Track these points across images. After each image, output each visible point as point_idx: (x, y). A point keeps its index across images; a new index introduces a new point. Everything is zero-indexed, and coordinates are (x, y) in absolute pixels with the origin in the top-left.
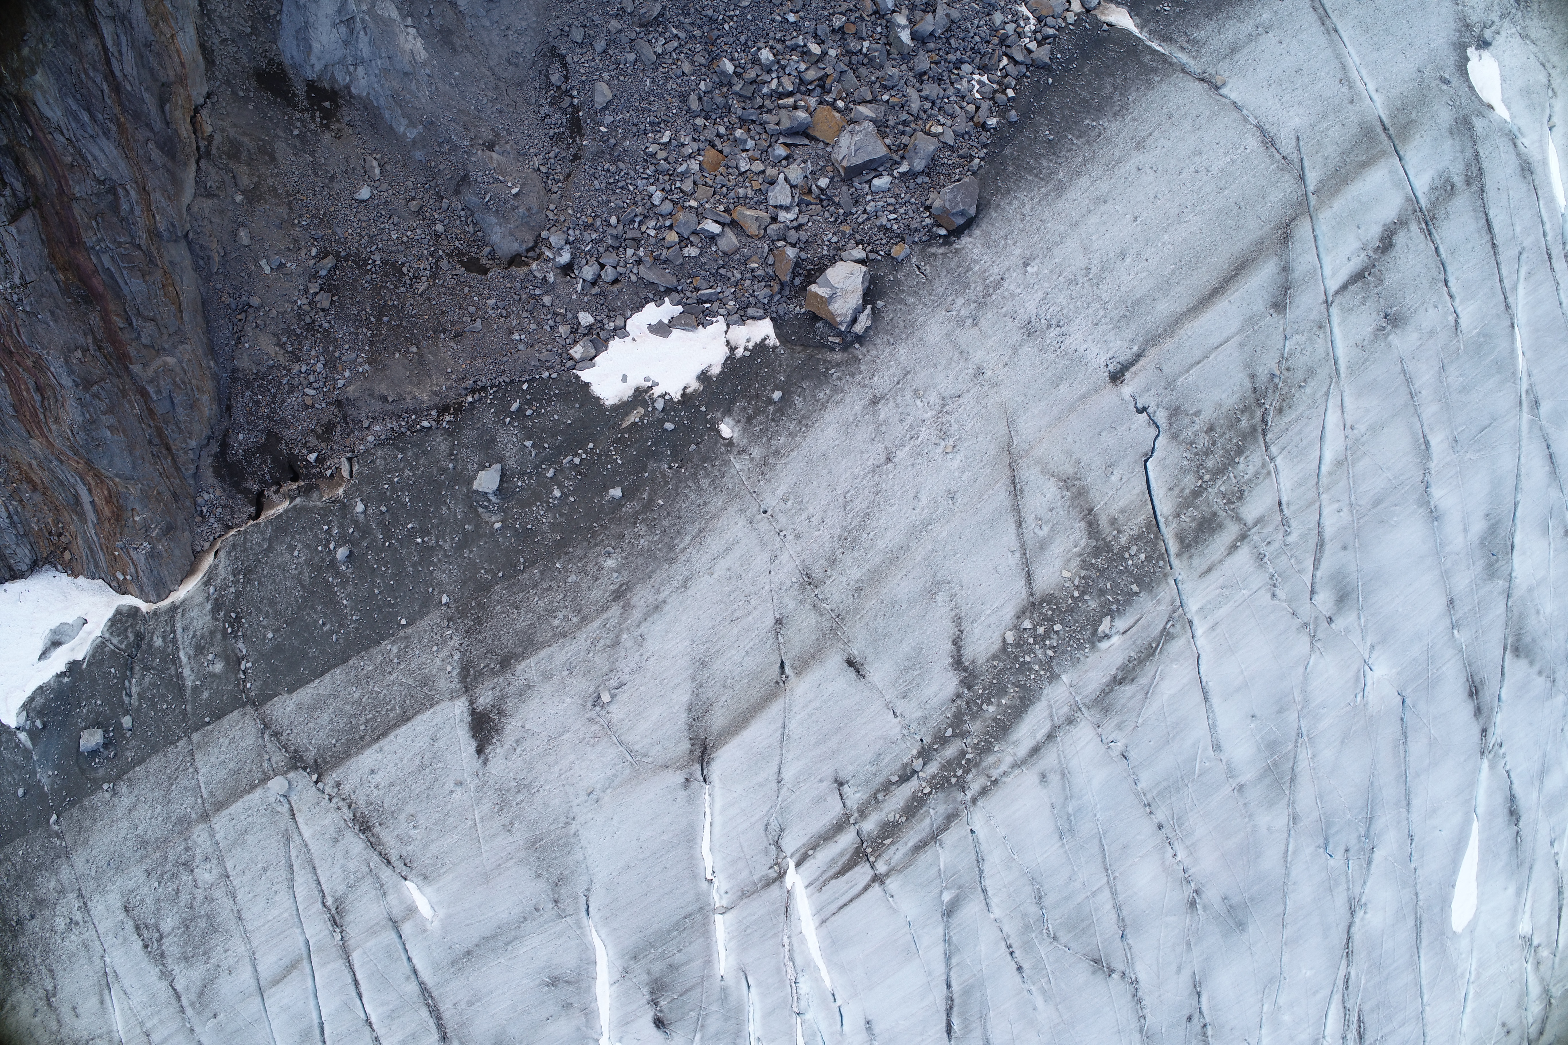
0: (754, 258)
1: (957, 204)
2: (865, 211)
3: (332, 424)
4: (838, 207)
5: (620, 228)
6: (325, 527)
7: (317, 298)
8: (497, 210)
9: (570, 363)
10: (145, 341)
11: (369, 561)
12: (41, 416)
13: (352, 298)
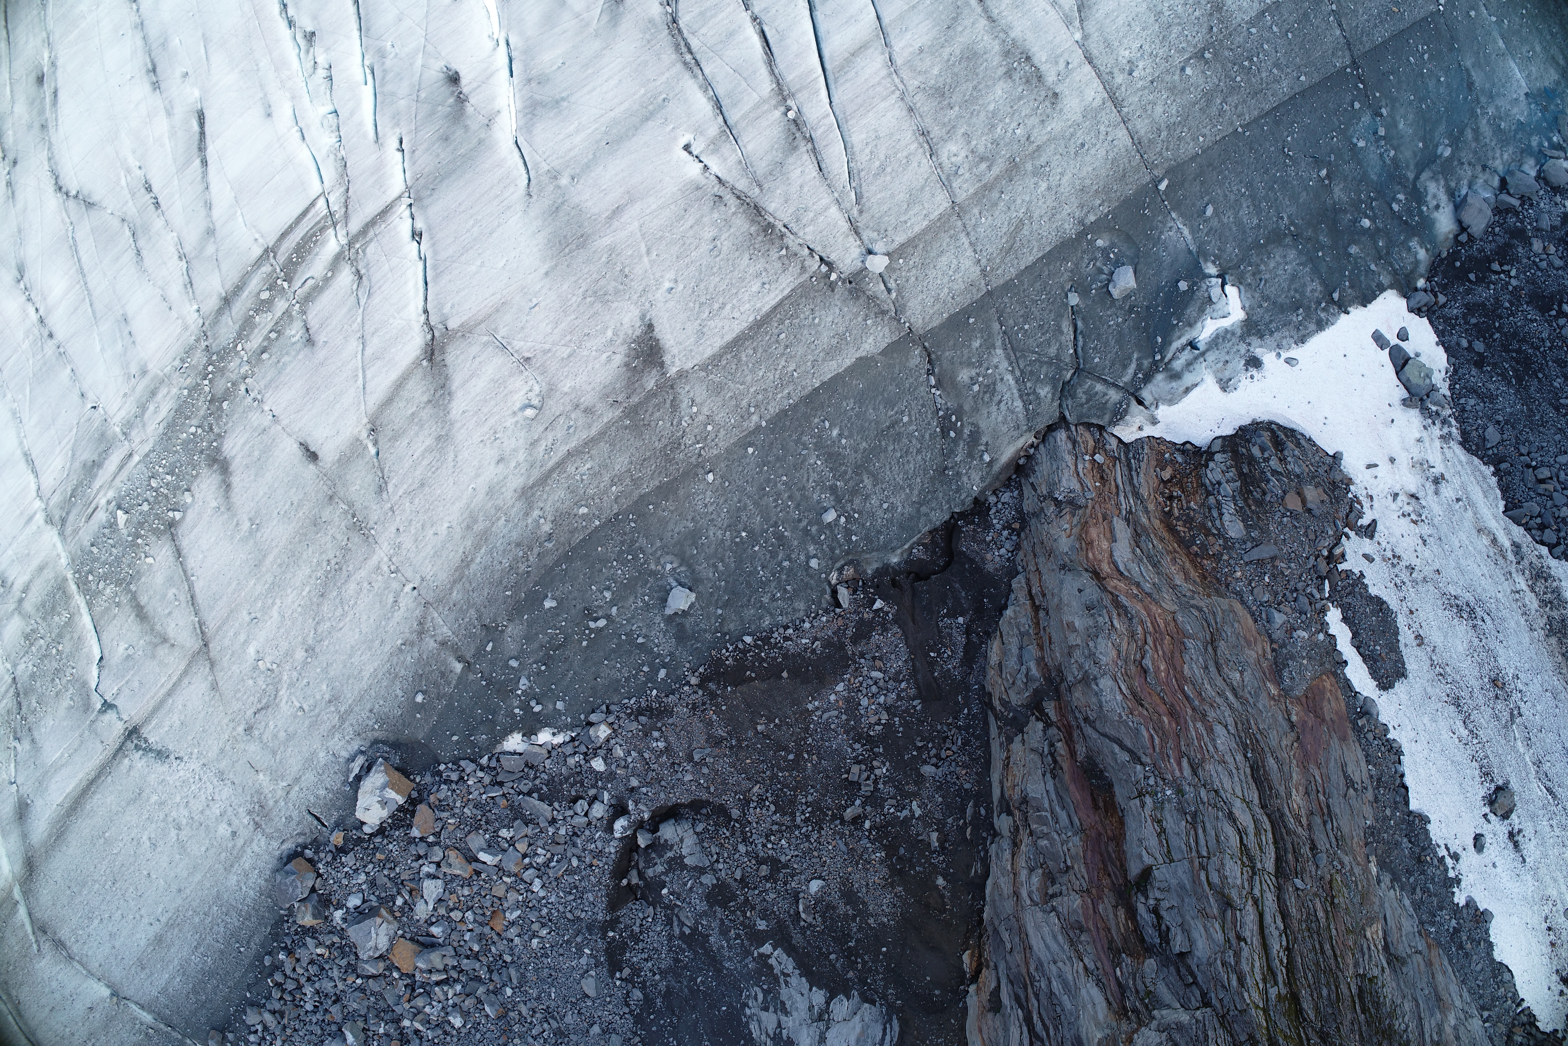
0: (451, 828)
1: (291, 884)
2: (367, 874)
3: (855, 640)
4: (388, 876)
5: (569, 854)
6: (854, 538)
7: (865, 775)
8: (682, 871)
9: (611, 719)
10: (1040, 725)
11: (797, 507)
12: (1150, 640)
13: (828, 776)
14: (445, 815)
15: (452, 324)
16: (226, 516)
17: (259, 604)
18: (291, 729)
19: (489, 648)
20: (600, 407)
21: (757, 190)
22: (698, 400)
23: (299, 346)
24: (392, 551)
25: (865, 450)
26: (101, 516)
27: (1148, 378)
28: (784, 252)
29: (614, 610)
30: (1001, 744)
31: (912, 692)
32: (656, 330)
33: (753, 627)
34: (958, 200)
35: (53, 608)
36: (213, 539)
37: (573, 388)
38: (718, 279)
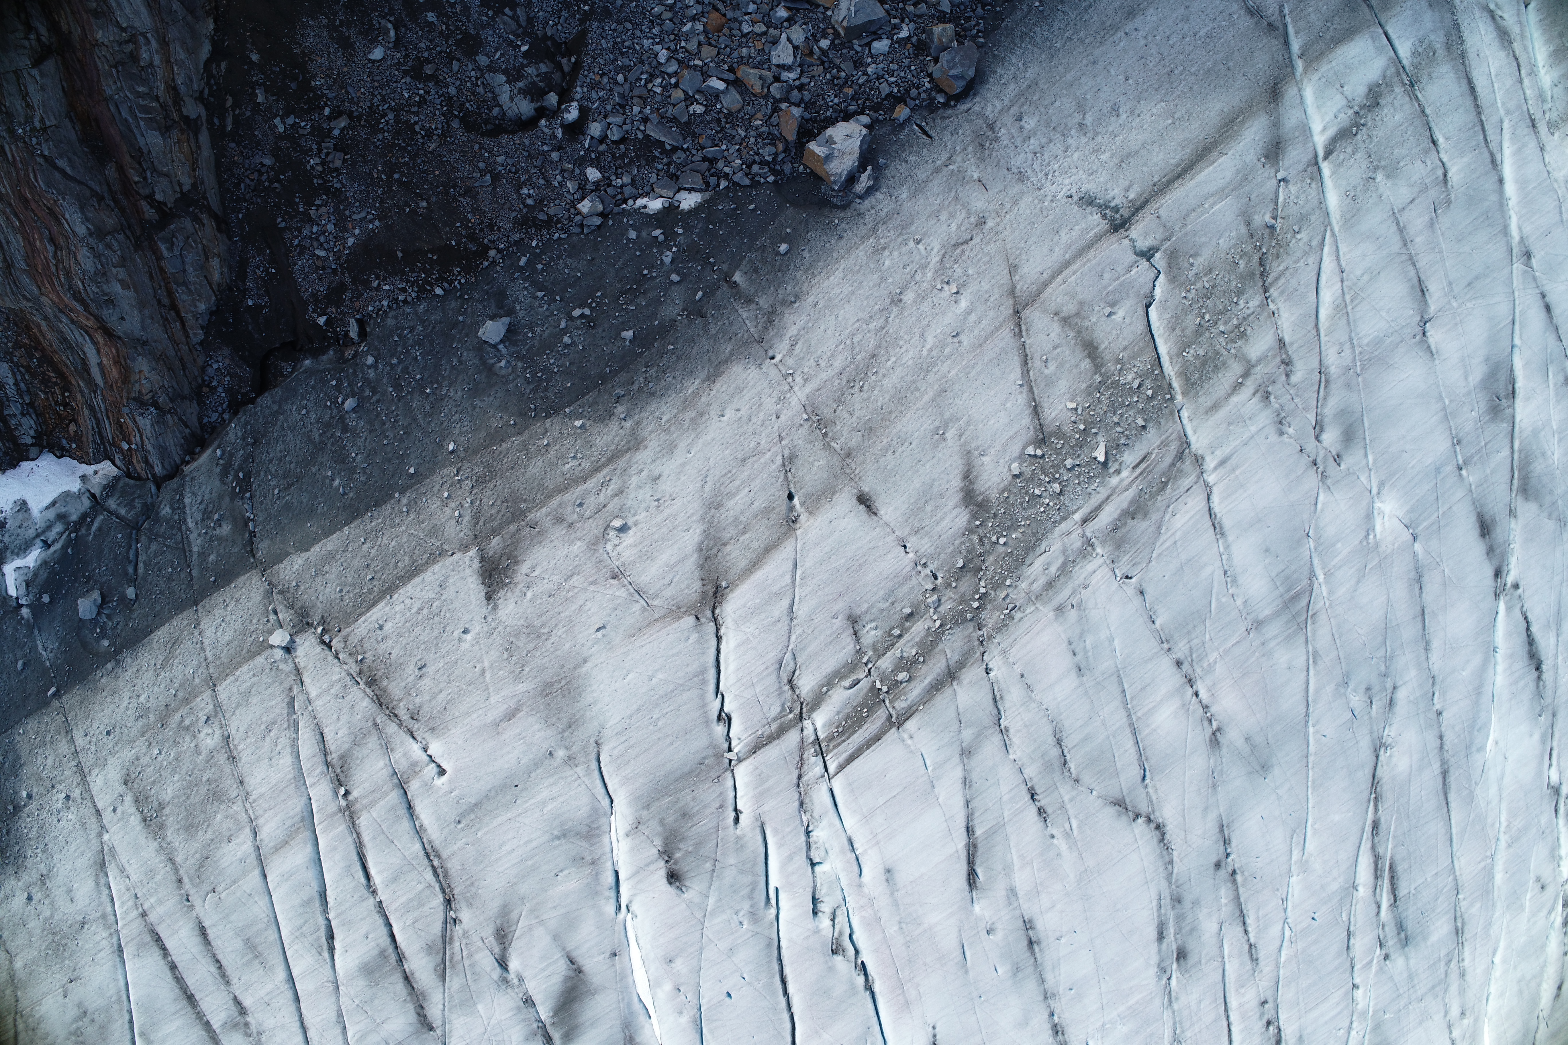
0: (758, 116)
2: (865, 74)
3: (342, 287)
4: (840, 69)
5: (627, 86)
6: (334, 383)
7: (330, 158)
8: (506, 68)
9: (578, 218)
10: (159, 197)
11: (378, 415)
12: (53, 268)
13: (363, 157)
14: (764, 129)
15: (690, 621)
16: (973, 445)
17: (947, 351)
18: (932, 222)
19: (700, 294)
20: (547, 523)
21: (379, 721)
22: (453, 522)
23: (868, 617)
24: (788, 396)
25: (314, 465)
26: (1129, 458)
27: (84, 516)
28: (360, 657)
29: (563, 325)
30: (202, 183)
31: (287, 235)
32: (483, 594)
33: (435, 303)
34: (210, 692)
35: (1204, 364)
36: (991, 422)
37: (571, 543)
38: (421, 637)
